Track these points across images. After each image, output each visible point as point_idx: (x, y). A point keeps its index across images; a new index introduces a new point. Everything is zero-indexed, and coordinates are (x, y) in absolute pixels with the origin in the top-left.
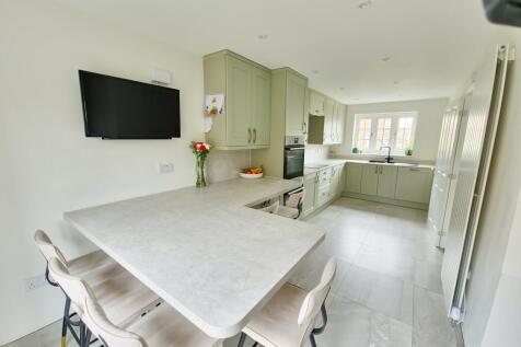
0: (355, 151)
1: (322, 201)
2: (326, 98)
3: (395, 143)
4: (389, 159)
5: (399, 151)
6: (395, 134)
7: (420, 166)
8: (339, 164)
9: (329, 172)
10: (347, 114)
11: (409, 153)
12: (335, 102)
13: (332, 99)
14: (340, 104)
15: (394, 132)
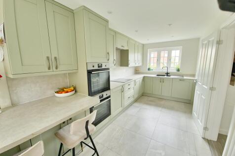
0: (149, 69)
1: (127, 102)
2: (129, 39)
3: (170, 65)
4: (167, 74)
5: (172, 69)
6: (170, 60)
7: (185, 78)
8: (139, 77)
9: (132, 83)
10: (144, 49)
11: (178, 70)
12: (136, 41)
13: (132, 39)
14: (139, 43)
15: (169, 59)
